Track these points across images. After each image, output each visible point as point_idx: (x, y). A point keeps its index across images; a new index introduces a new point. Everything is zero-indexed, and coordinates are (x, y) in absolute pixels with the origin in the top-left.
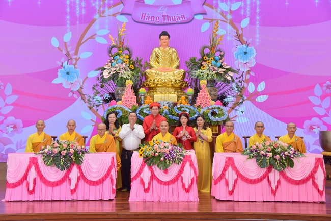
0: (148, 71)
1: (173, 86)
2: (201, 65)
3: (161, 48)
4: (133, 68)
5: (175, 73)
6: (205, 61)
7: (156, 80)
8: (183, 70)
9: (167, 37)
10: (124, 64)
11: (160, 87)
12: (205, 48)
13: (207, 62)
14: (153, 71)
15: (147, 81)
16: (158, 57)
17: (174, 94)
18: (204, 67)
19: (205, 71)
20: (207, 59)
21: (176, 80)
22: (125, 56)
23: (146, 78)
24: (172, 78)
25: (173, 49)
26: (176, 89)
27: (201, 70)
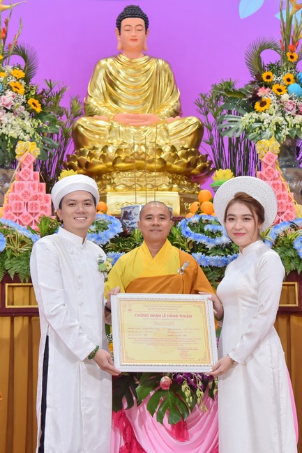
0: (84, 121)
1: (164, 168)
2: (256, 98)
3: (123, 58)
4: (39, 110)
5: (170, 126)
6: (268, 86)
7: (111, 150)
8: (195, 120)
9: (141, 21)
10: (9, 93)
11: (124, 170)
12: (262, 48)
13: (275, 87)
14: (101, 123)
15: (82, 153)
16: (112, 84)
17: (171, 189)
18: (263, 104)
19: (269, 115)
20: (274, 78)
21: (173, 149)
22: (12, 72)
23: (78, 145)
24: (161, 142)
25: (161, 62)
26: (175, 175)
27: (254, 115)
